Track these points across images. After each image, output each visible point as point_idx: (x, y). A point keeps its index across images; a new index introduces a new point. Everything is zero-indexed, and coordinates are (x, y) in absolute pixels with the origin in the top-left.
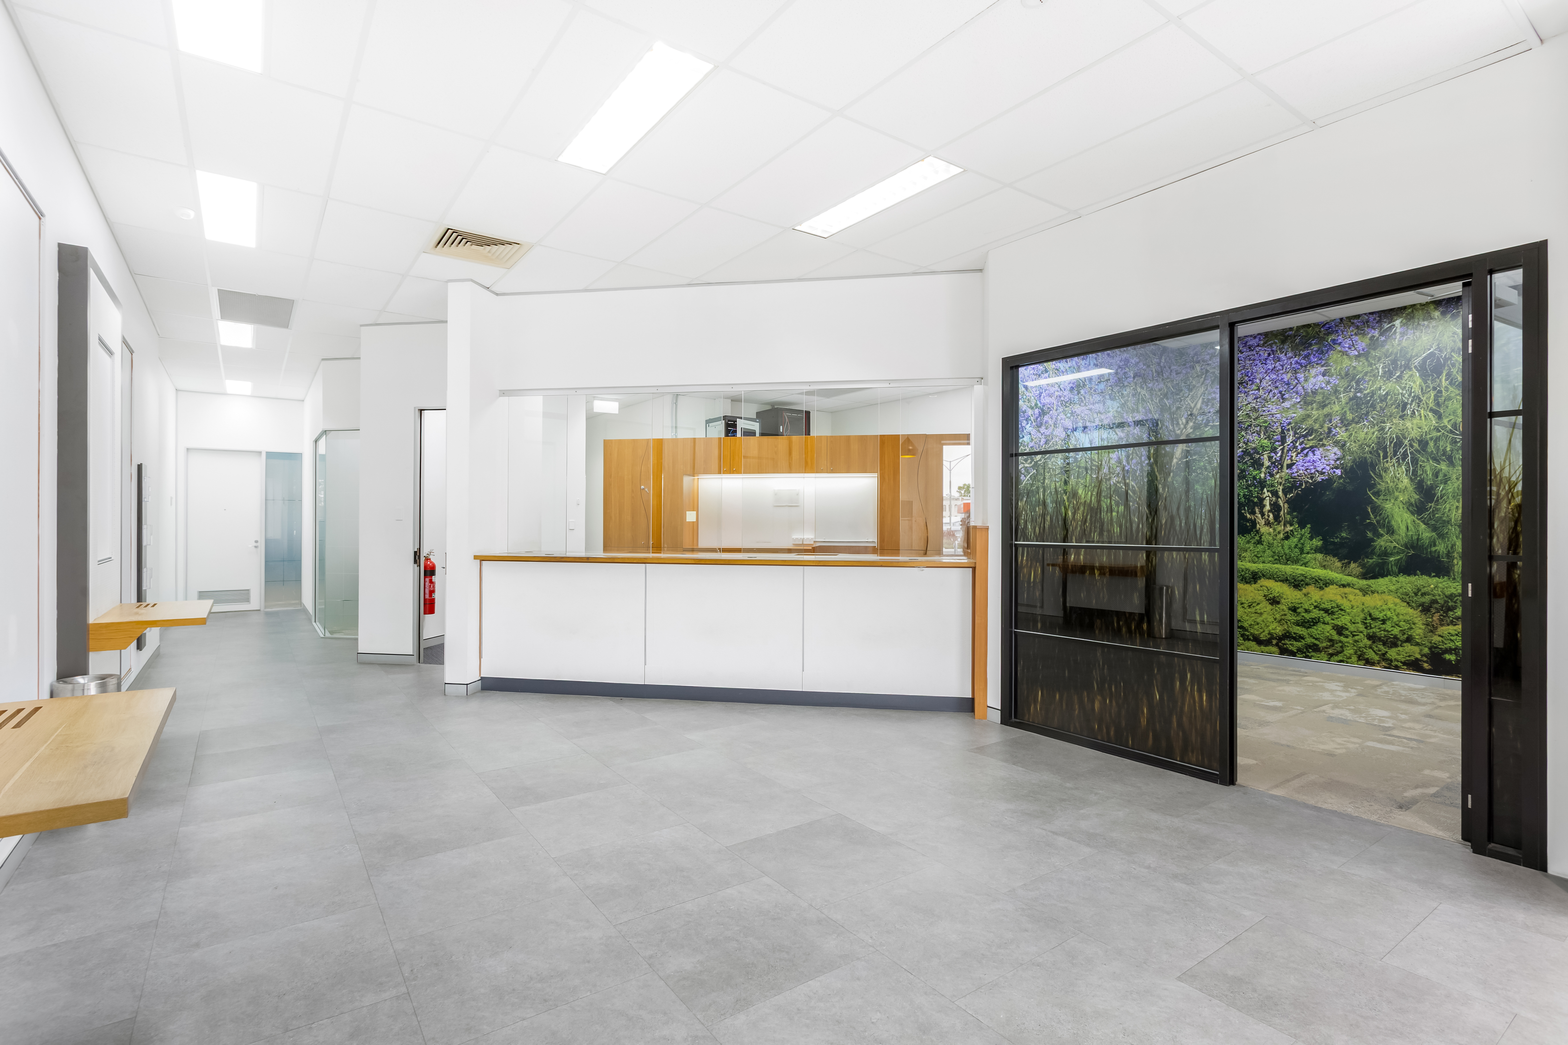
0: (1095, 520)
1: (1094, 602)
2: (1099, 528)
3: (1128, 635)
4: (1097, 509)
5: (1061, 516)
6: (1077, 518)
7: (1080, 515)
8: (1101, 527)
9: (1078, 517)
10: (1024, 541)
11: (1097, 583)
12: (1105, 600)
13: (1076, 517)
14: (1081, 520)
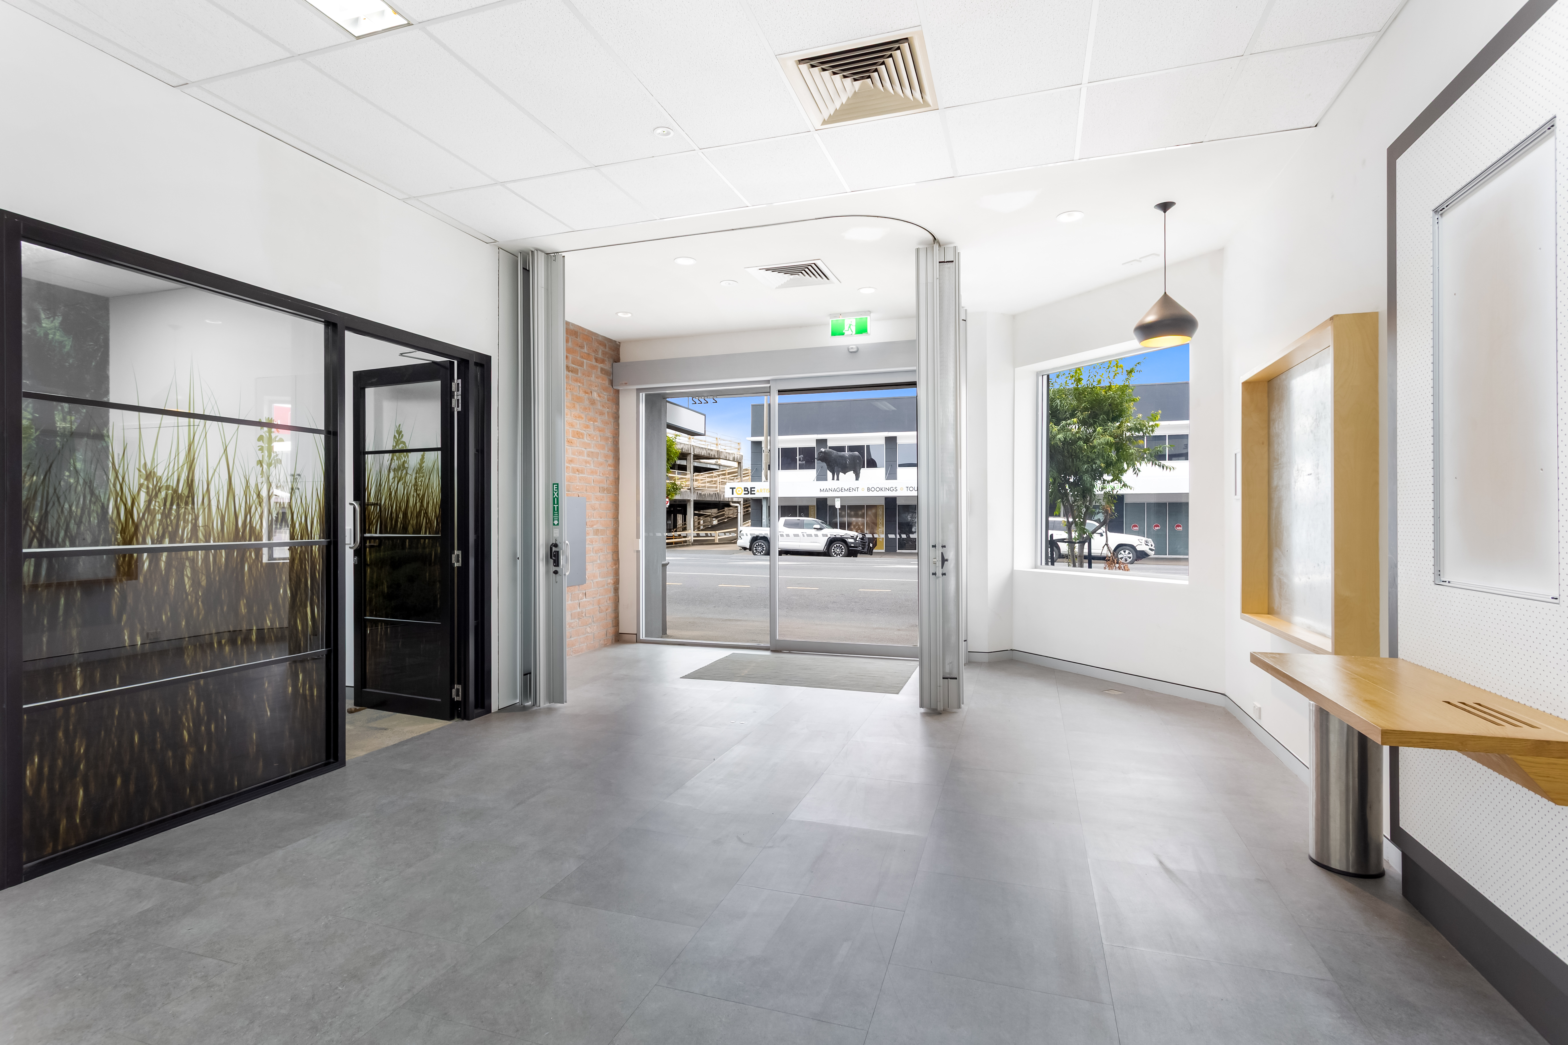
0: (185, 512)
1: (184, 623)
2: (192, 523)
3: (232, 654)
4: (188, 497)
5: (125, 505)
6: (154, 509)
7: (159, 505)
8: (193, 521)
9: (157, 508)
10: (40, 546)
11: (187, 597)
12: (201, 617)
13: (152, 507)
14: (161, 511)
